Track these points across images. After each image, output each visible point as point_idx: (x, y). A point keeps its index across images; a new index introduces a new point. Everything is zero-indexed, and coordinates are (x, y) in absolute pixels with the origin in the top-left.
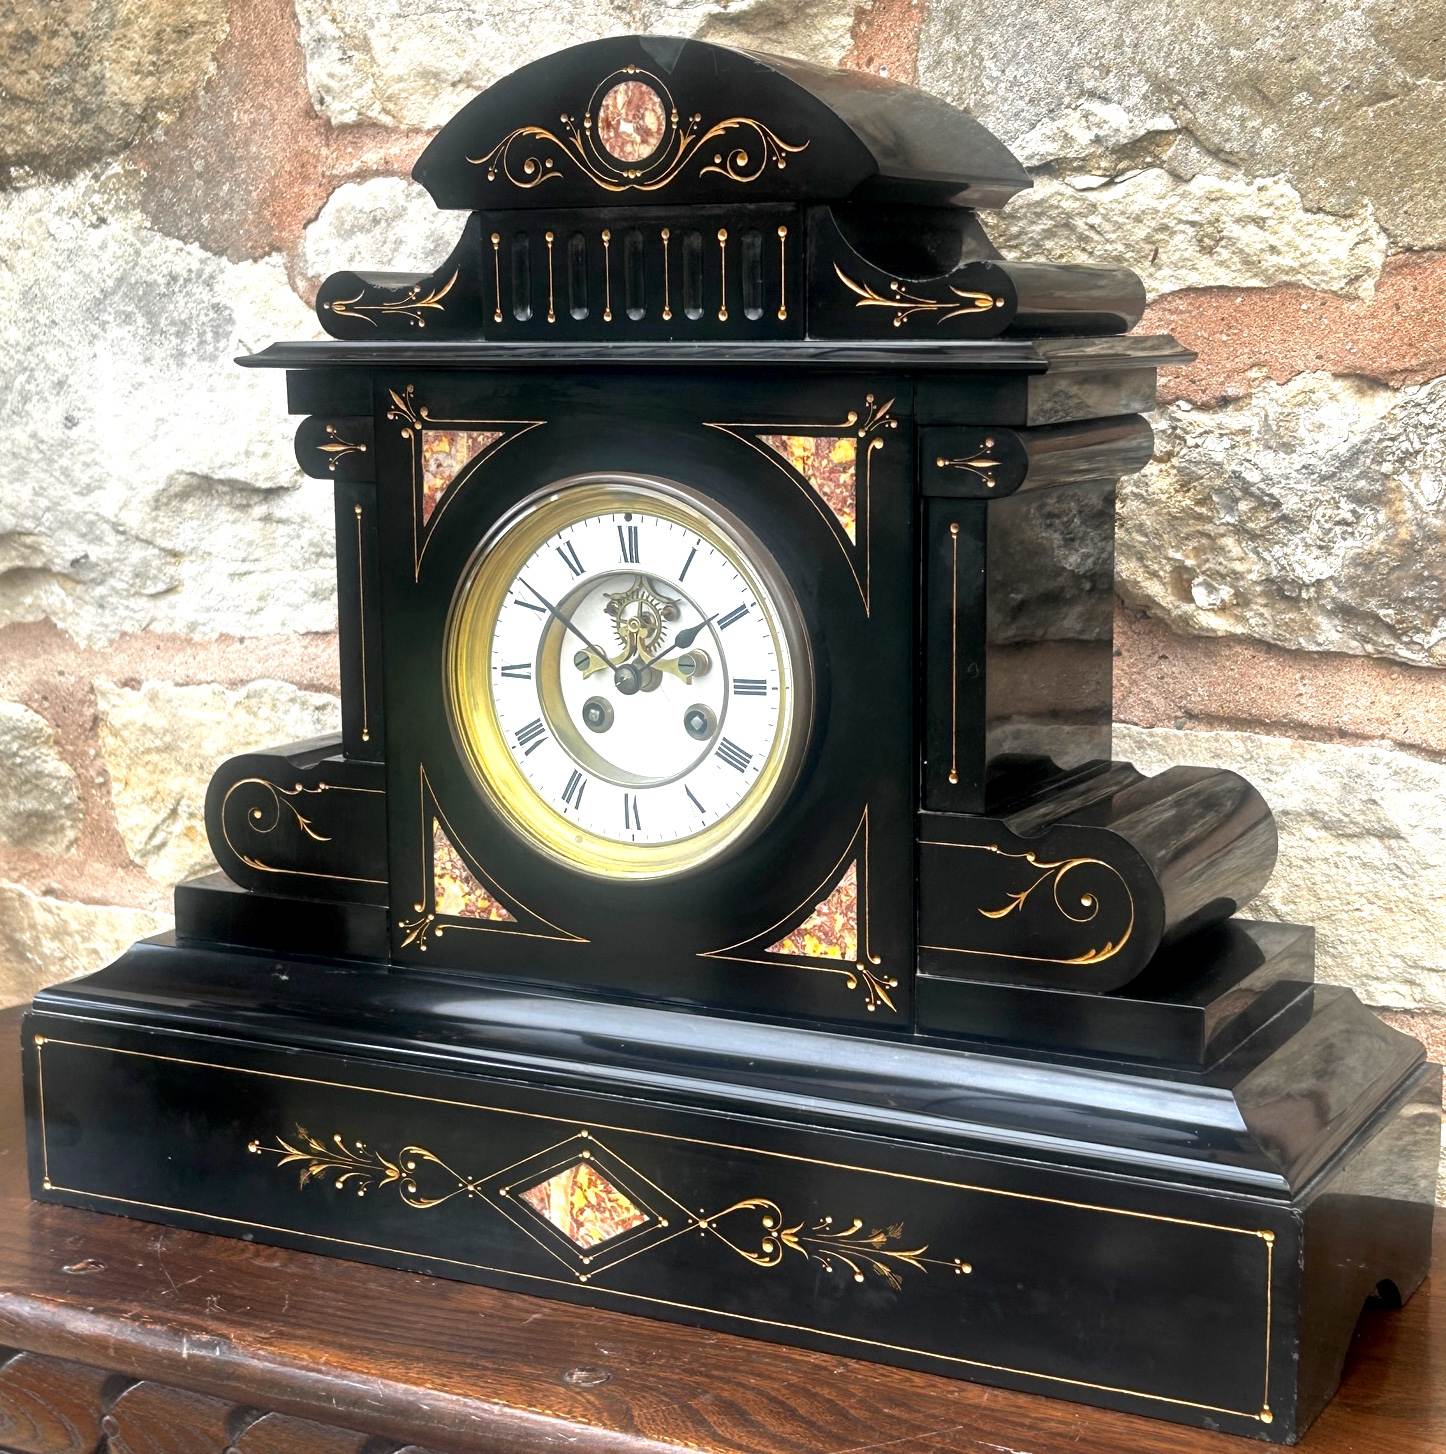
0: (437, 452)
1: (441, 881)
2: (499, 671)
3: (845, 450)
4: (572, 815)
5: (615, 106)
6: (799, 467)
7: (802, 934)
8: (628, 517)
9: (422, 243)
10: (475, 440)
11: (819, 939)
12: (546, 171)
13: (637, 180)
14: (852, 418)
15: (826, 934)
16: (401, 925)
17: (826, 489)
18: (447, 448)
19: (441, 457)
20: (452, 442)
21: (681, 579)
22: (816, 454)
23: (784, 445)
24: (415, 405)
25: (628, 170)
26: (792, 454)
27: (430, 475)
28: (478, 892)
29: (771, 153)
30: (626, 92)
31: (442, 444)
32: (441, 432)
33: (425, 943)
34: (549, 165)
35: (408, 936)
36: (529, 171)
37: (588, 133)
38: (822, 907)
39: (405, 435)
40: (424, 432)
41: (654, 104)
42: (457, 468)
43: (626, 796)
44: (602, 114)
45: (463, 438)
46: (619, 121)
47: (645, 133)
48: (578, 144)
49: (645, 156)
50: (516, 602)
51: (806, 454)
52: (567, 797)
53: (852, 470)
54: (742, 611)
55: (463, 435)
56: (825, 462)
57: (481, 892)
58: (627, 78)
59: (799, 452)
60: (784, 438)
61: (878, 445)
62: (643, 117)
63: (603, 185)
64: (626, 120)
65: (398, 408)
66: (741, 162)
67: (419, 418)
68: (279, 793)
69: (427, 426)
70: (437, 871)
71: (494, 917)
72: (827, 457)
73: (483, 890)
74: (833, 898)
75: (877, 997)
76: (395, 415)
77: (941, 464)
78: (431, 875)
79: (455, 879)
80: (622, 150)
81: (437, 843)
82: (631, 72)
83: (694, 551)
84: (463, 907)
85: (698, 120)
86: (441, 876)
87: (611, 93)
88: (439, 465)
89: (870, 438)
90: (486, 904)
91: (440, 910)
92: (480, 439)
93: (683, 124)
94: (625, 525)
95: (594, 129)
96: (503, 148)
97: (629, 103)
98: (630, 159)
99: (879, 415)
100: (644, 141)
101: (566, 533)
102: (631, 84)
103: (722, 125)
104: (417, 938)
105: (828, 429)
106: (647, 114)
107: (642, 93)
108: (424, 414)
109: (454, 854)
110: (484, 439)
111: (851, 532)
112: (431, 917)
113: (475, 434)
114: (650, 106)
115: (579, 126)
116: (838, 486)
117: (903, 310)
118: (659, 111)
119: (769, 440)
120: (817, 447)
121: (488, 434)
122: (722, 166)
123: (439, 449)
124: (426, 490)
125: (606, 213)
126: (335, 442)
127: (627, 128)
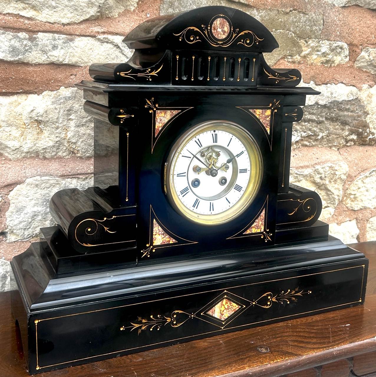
0: (161, 116)
1: (155, 236)
2: (176, 175)
3: (268, 112)
4: (195, 210)
5: (217, 24)
6: (258, 117)
7: (252, 228)
8: (214, 131)
9: (7, 48)
10: (172, 113)
11: (256, 228)
12: (197, 39)
13: (221, 44)
14: (271, 105)
15: (257, 227)
16: (142, 251)
17: (264, 122)
18: (164, 115)
19: (162, 118)
20: (165, 113)
21: (228, 146)
22: (262, 114)
23: (255, 112)
24: (154, 103)
25: (219, 41)
26: (256, 114)
27: (158, 123)
28: (167, 237)
29: (255, 40)
30: (220, 21)
31: (162, 114)
32: (162, 111)
33: (149, 255)
34: (198, 38)
35: (144, 254)
36: (192, 39)
37: (209, 30)
38: (257, 221)
39: (150, 112)
40: (156, 111)
41: (227, 25)
42: (166, 121)
43: (211, 203)
44: (213, 26)
45: (169, 112)
46: (217, 28)
47: (224, 32)
48: (206, 33)
49: (224, 38)
50: (182, 156)
51: (260, 113)
52: (194, 206)
53: (270, 117)
54: (242, 153)
55: (169, 111)
56: (264, 115)
57: (167, 236)
58: (220, 17)
59: (258, 113)
60: (255, 110)
61: (276, 111)
62: (224, 28)
63: (212, 45)
64: (219, 28)
65: (148, 104)
66: (248, 42)
67: (155, 107)
68: (98, 222)
69: (157, 109)
70: (154, 233)
71: (171, 242)
72: (264, 114)
73: (168, 236)
74: (259, 218)
75: (268, 238)
76: (147, 106)
77: (286, 115)
78: (152, 235)
79: (159, 235)
80: (218, 36)
81: (154, 226)
82: (222, 16)
83: (231, 139)
84: (162, 242)
85: (238, 30)
86: (155, 235)
87: (216, 21)
88: (161, 120)
89: (274, 109)
90: (169, 239)
91: (154, 244)
92: (174, 112)
93: (234, 31)
94: (214, 133)
95: (211, 29)
96: (184, 32)
97: (220, 24)
98: (220, 38)
99: (277, 104)
100: (224, 34)
101: (198, 137)
102: (221, 18)
103: (244, 32)
104: (147, 254)
105: (265, 107)
106: (225, 27)
107: (224, 21)
108: (157, 106)
109: (160, 228)
110: (175, 112)
111: (269, 132)
112: (151, 247)
113: (172, 111)
114: (226, 25)
115: (207, 28)
116: (266, 121)
117: (278, 79)
118: (228, 26)
119: (251, 111)
120: (262, 112)
121: (176, 111)
122: (243, 42)
123: (161, 115)
124: (156, 127)
125: (210, 52)
126: (123, 114)
127: (219, 30)
